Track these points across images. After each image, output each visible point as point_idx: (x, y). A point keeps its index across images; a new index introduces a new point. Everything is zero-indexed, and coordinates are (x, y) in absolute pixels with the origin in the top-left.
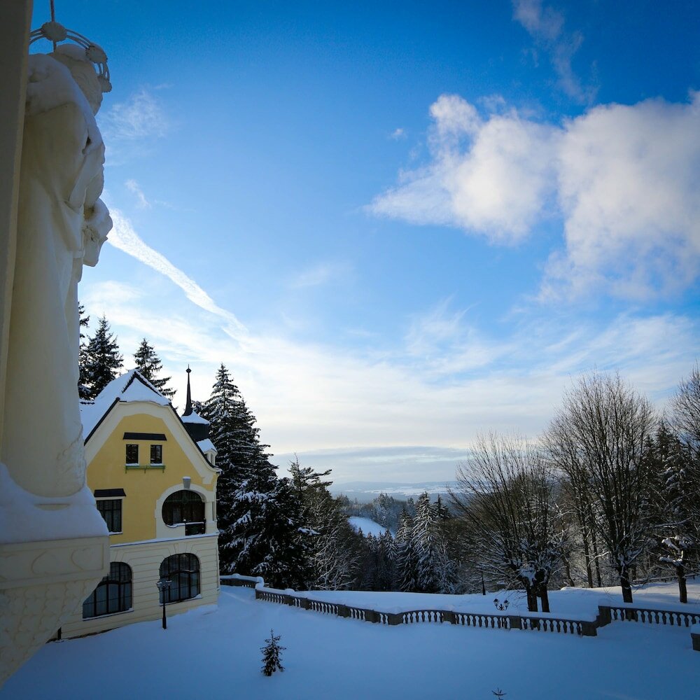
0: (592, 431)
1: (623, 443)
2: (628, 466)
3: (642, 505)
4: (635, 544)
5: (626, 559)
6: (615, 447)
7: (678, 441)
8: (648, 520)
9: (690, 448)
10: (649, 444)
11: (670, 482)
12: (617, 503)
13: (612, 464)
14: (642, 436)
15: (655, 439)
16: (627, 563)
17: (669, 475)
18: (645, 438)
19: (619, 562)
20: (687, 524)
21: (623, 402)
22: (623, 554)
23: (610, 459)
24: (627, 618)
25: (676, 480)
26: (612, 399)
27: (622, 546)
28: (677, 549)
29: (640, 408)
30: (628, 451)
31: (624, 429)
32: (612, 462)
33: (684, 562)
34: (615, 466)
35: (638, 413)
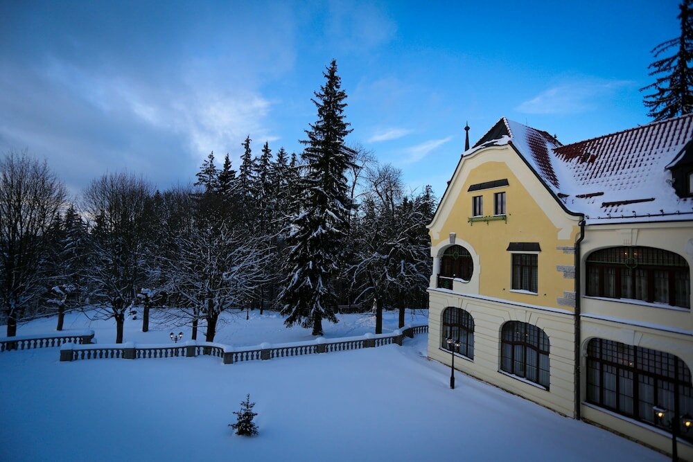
0: (9, 201)
1: (36, 214)
2: (36, 232)
3: (41, 262)
4: (28, 291)
5: (17, 303)
6: (28, 217)
7: (81, 220)
8: (44, 273)
9: (88, 225)
10: (58, 218)
11: (68, 247)
12: (19, 260)
13: (21, 229)
14: (54, 212)
15: (63, 215)
16: (18, 306)
17: (69, 242)
18: (56, 213)
19: (10, 305)
20: (74, 277)
21: (45, 184)
22: (16, 299)
23: (21, 225)
24: (7, 349)
25: (73, 246)
26: (35, 179)
27: (15, 294)
28: (62, 293)
29: (57, 191)
30: (40, 221)
31: (39, 204)
32: (22, 227)
33: (66, 302)
34: (24, 231)
35: (56, 194)
